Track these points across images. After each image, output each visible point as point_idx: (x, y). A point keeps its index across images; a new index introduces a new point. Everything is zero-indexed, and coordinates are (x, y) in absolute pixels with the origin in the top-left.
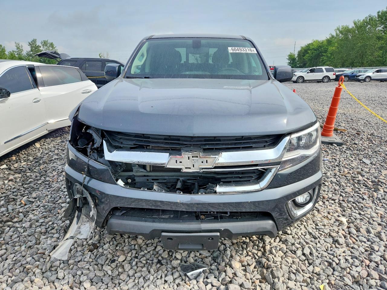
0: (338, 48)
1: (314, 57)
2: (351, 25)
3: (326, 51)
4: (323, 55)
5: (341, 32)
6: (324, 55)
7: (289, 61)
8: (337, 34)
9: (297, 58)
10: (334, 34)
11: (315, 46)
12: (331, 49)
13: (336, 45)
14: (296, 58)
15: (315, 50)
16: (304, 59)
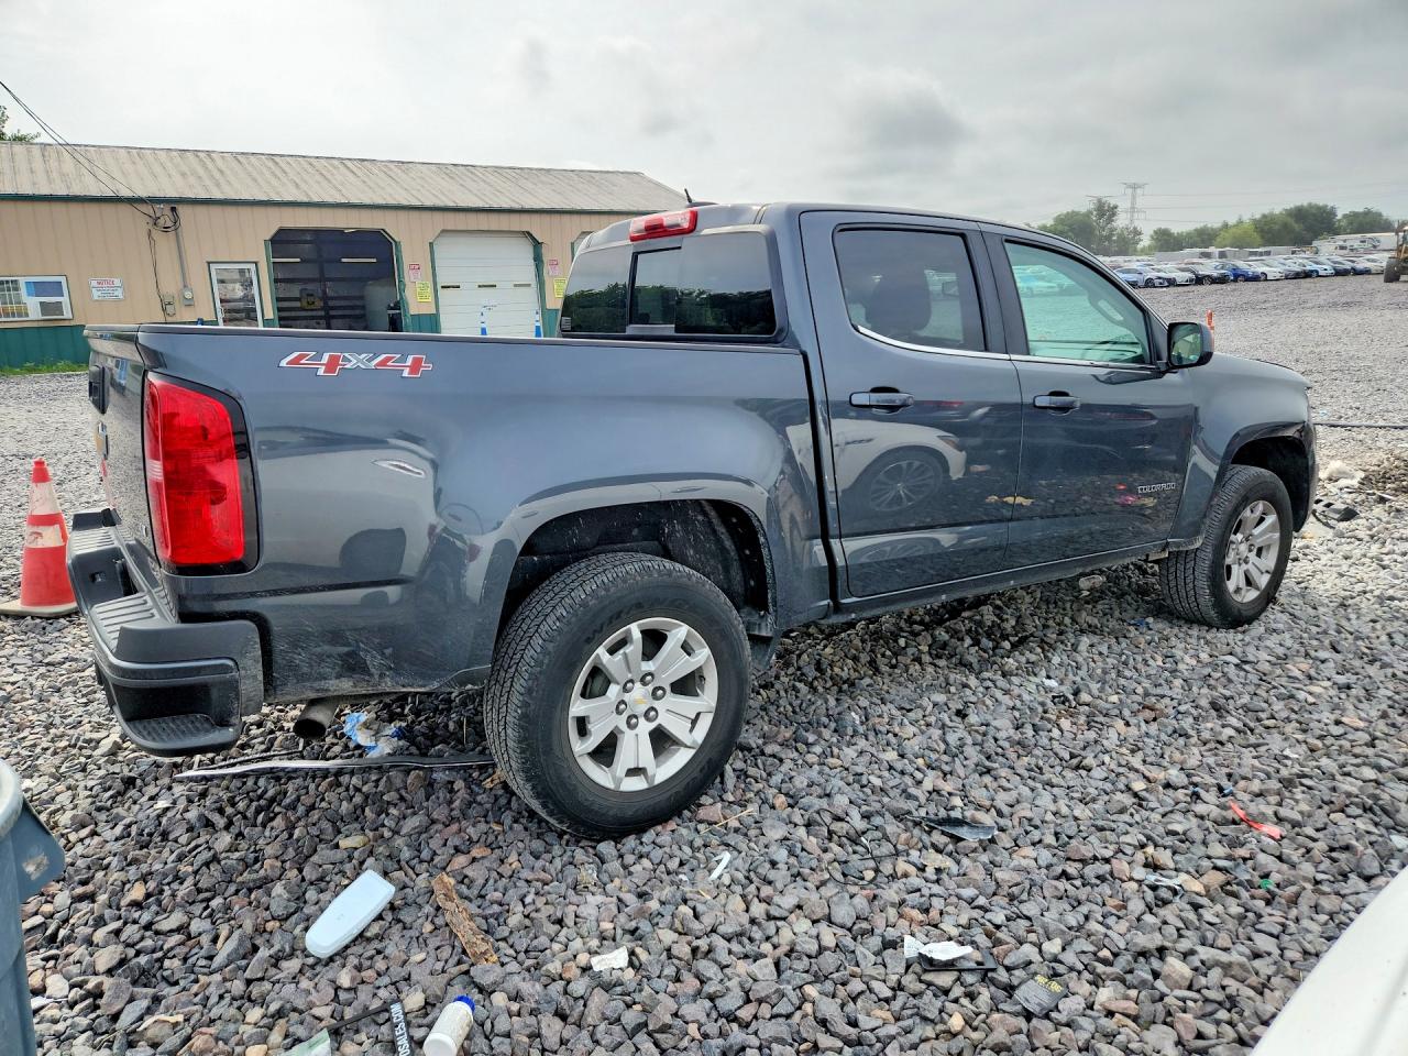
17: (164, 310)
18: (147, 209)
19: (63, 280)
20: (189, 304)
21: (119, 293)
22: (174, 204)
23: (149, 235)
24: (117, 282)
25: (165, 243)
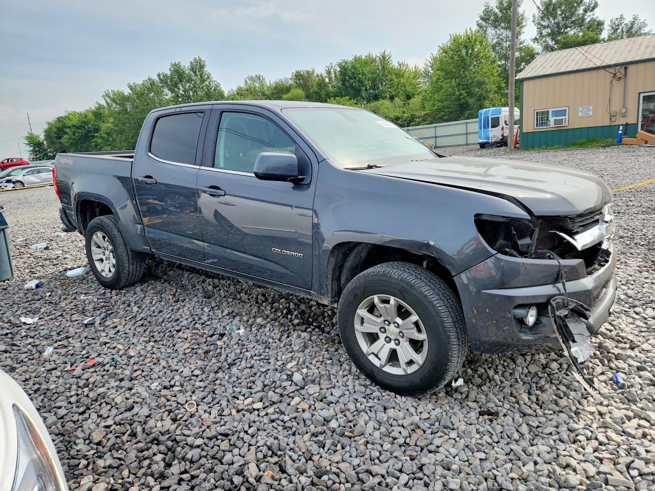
0: (116, 125)
1: (79, 139)
2: (127, 92)
3: (97, 130)
4: (93, 137)
5: (114, 101)
6: (97, 137)
7: (32, 148)
8: (108, 104)
9: (45, 142)
10: (103, 103)
11: (75, 122)
12: (104, 126)
13: (111, 120)
14: (43, 142)
15: (78, 128)
16: (61, 143)
17: (610, 119)
18: (612, 70)
19: (567, 108)
20: (624, 115)
21: (591, 113)
22: (625, 65)
23: (611, 83)
24: (591, 108)
25: (618, 86)
